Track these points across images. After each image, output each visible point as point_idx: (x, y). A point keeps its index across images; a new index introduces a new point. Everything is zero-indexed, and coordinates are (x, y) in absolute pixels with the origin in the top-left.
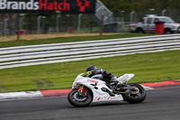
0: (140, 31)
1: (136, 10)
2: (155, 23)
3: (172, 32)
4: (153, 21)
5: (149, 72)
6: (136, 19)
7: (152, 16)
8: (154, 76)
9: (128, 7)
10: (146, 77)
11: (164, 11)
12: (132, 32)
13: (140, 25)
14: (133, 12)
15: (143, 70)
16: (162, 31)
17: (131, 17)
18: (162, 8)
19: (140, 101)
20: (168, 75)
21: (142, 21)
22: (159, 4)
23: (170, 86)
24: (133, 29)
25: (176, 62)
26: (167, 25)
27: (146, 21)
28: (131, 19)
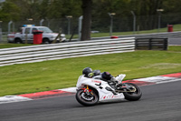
0: (18, 41)
1: (15, 21)
2: (33, 33)
3: (51, 42)
4: (31, 31)
5: (27, 83)
6: (14, 29)
7: (29, 26)
8: (32, 87)
9: (6, 17)
10: (25, 88)
11: (42, 20)
12: (10, 42)
13: (18, 35)
14: (11, 22)
15: (21, 81)
16: (40, 41)
17: (9, 27)
18: (41, 18)
19: (137, 99)
20: (47, 85)
21: (20, 31)
22: (37, 14)
23: (48, 96)
24: (11, 39)
25: (54, 71)
26: (45, 35)
27: (24, 31)
28: (9, 29)
